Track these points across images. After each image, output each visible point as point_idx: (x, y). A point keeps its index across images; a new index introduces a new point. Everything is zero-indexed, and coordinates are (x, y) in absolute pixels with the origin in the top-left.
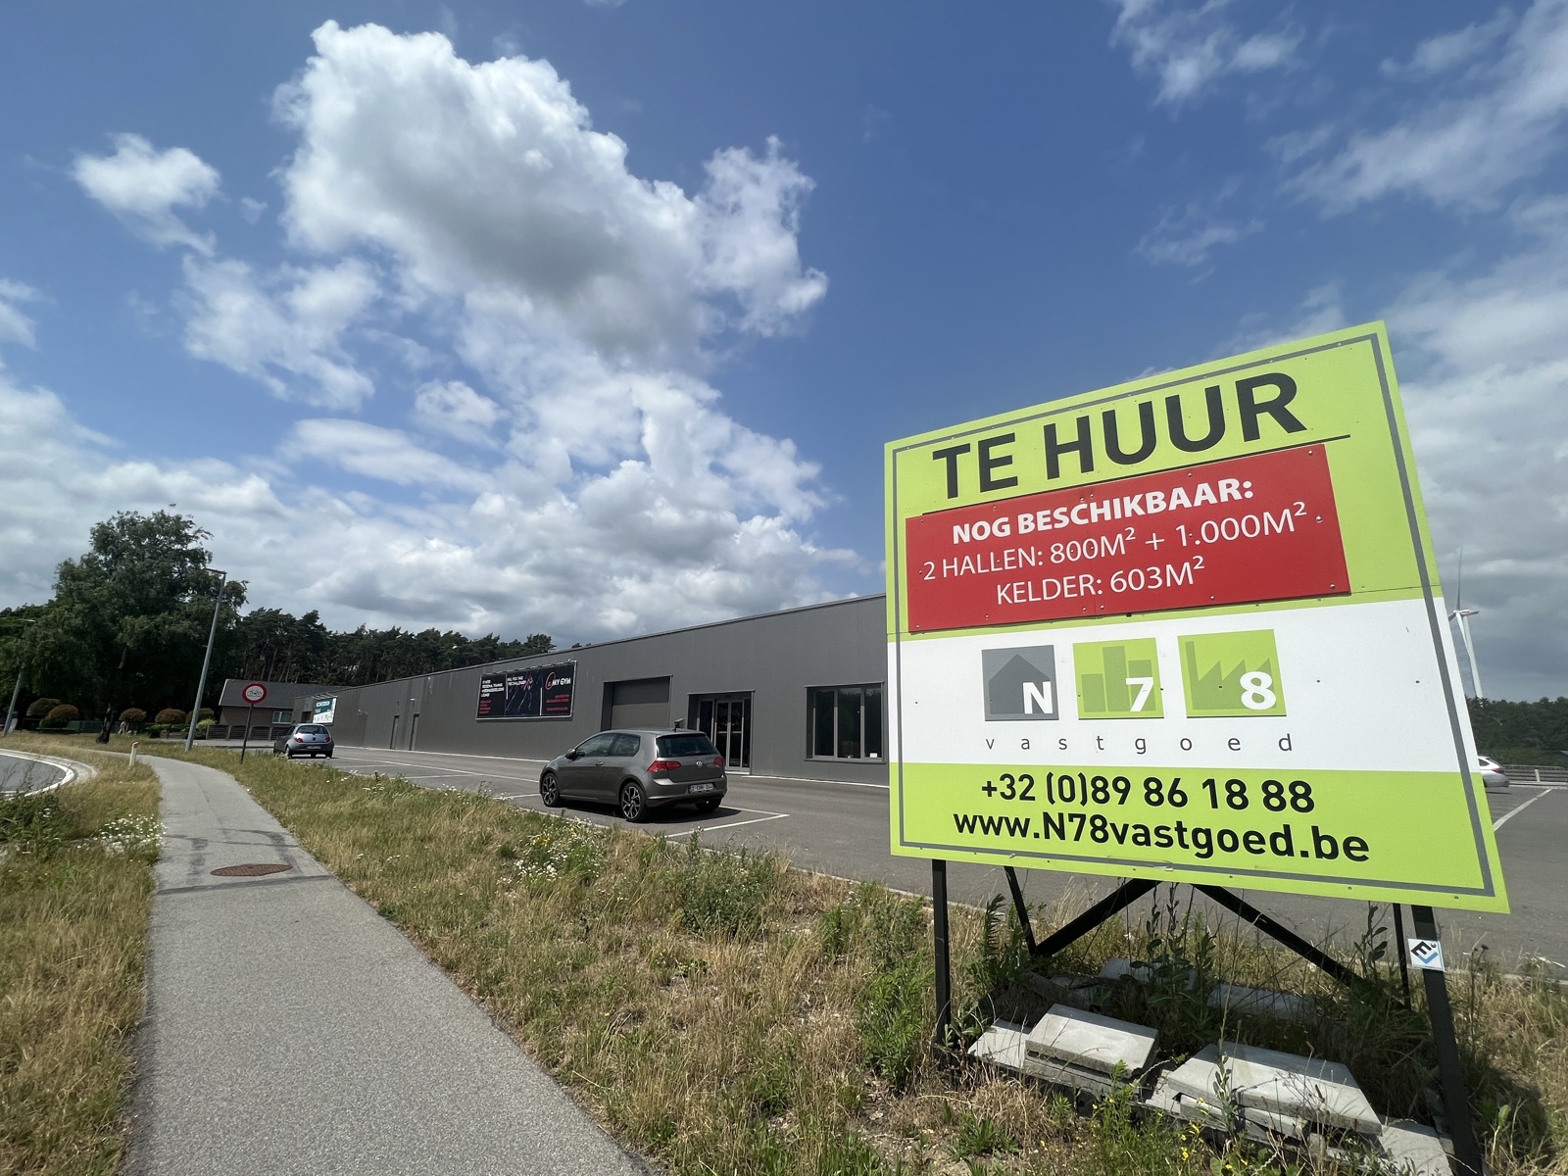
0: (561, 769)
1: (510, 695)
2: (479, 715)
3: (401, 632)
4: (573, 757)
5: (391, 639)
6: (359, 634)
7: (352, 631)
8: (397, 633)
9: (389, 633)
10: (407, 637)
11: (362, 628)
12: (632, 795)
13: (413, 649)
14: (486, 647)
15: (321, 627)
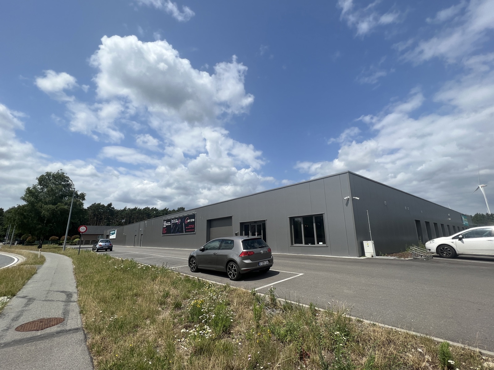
0: (197, 255)
1: (173, 226)
2: (163, 234)
3: (138, 208)
4: (203, 250)
5: (134, 211)
6: (125, 210)
7: (123, 209)
8: (137, 209)
9: (134, 209)
10: (140, 210)
11: (126, 208)
12: (232, 267)
13: (142, 214)
14: (164, 212)
15: (113, 208)
